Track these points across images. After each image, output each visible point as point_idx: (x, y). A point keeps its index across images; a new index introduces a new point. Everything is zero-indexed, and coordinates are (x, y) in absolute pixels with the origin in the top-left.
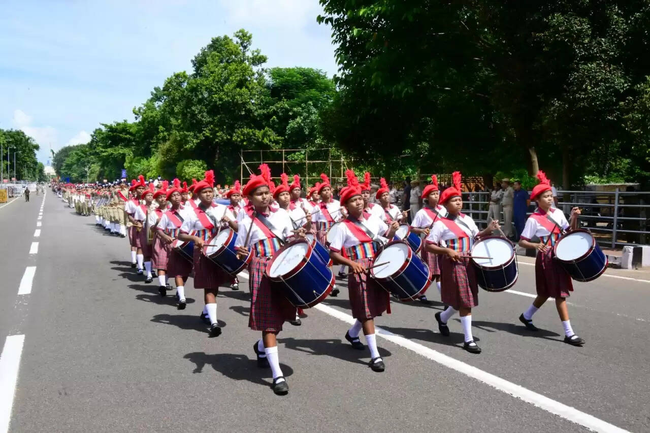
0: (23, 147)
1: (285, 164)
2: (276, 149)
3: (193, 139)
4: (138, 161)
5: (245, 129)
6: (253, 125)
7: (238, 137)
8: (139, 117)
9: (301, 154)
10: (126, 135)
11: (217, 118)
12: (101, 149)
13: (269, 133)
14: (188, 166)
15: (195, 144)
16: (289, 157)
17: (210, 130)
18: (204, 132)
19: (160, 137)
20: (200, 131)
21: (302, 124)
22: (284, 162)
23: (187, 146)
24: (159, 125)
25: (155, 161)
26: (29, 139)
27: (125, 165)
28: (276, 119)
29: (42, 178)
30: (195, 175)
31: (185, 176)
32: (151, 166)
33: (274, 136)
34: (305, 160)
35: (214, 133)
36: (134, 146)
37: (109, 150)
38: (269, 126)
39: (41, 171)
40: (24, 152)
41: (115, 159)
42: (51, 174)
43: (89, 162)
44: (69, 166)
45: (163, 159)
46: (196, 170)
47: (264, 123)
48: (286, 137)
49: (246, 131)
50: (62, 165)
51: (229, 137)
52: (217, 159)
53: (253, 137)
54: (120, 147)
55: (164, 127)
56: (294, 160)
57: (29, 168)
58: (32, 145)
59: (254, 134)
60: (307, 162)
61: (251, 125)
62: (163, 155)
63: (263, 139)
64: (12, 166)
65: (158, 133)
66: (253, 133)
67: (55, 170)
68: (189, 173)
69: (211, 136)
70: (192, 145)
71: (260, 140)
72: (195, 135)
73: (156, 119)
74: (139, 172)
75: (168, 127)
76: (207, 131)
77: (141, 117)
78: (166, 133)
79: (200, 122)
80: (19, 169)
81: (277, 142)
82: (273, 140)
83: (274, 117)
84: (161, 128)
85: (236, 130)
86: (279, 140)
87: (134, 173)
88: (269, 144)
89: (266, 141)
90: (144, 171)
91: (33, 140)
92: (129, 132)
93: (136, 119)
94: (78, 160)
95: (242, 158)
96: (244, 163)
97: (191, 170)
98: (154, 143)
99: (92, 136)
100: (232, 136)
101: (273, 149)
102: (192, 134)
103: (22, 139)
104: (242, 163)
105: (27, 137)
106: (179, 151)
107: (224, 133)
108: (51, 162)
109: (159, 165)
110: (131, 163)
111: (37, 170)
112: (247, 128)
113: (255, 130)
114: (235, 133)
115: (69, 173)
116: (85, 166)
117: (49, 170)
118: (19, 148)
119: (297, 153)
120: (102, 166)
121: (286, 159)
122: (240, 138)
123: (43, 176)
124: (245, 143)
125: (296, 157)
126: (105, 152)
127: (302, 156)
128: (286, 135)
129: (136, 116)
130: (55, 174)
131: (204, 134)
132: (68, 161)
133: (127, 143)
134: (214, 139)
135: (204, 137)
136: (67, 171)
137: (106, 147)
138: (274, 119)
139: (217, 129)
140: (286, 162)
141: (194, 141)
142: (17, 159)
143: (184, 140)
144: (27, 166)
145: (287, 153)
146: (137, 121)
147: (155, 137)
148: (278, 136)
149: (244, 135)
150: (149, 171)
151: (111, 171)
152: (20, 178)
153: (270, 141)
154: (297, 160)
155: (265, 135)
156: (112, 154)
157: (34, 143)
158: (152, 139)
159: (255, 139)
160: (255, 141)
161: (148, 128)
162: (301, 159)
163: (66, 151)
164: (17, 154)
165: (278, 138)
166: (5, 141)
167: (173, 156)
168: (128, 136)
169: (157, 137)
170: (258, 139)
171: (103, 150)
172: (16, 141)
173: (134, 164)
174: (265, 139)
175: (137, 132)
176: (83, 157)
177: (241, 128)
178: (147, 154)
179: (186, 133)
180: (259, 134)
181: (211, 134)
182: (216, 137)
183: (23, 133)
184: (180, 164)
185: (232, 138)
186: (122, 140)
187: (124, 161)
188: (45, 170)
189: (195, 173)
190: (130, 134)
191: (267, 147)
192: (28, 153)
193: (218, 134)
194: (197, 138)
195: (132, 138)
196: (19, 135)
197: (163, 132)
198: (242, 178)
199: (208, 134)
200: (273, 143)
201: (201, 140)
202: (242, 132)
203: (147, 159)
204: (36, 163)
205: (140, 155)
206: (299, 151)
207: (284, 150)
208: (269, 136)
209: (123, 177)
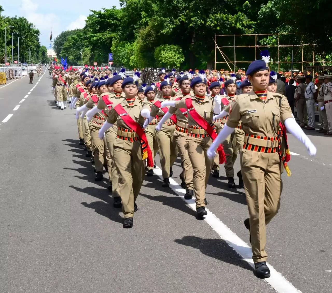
0: (25, 32)
1: (257, 48)
2: (249, 33)
3: (169, 25)
4: (123, 46)
5: (219, 14)
6: (226, 10)
7: (212, 22)
8: (124, 3)
9: (273, 38)
10: (113, 20)
11: (192, 3)
12: (91, 34)
13: (242, 18)
14: (164, 50)
15: (171, 29)
16: (261, 42)
17: (185, 15)
18: (180, 18)
19: (142, 22)
20: (176, 17)
21: (274, 9)
22: (257, 46)
23: (164, 31)
24: (141, 11)
25: (136, 45)
26: (30, 25)
27: (112, 48)
28: (248, 4)
29: (45, 60)
30: (171, 60)
31: (161, 60)
32: (134, 50)
33: (246, 21)
34: (278, 44)
35: (189, 18)
36: (121, 30)
37: (98, 34)
38: (242, 11)
39: (44, 53)
40: (26, 37)
41: (103, 43)
42: (53, 56)
43: (83, 46)
44: (67, 49)
45: (142, 44)
46: (171, 54)
47: (237, 9)
48: (259, 21)
49: (219, 16)
50: (61, 49)
51: (203, 22)
52: (192, 44)
53: (227, 22)
54: (107, 32)
55: (146, 12)
56: (267, 44)
57: (32, 51)
58: (34, 31)
59: (228, 19)
60: (279, 46)
61: (224, 10)
62: (142, 39)
63: (236, 24)
64: (15, 50)
65: (141, 18)
66: (226, 18)
67: (56, 52)
68: (165, 57)
69: (186, 21)
70: (168, 30)
71: (233, 25)
72: (171, 20)
73: (139, 5)
74: (123, 56)
75: (150, 13)
76: (183, 16)
77: (125, 4)
78: (148, 19)
79: (176, 8)
80: (23, 52)
81: (249, 27)
82: (245, 25)
83: (247, 2)
84: (143, 14)
85: (210, 15)
86: (252, 24)
87: (119, 56)
88: (241, 28)
89: (238, 26)
90: (128, 54)
91: (35, 26)
92: (116, 18)
93: (121, 6)
94: (74, 44)
95: (216, 43)
96: (218, 47)
97: (167, 54)
98: (137, 28)
99: (86, 21)
100: (206, 21)
101: (245, 33)
102: (168, 19)
103: (24, 25)
104: (216, 48)
105: (29, 23)
106: (157, 36)
107: (198, 18)
108: (53, 45)
109: (139, 49)
110: (116, 47)
111: (40, 53)
112: (220, 13)
113: (228, 15)
114: (209, 18)
115: (66, 56)
116: (80, 50)
117: (51, 53)
118: (22, 33)
119: (269, 38)
120: (92, 50)
121: (258, 43)
122: (214, 24)
123: (46, 58)
124: (218, 28)
125: (268, 41)
126: (94, 36)
127: (274, 40)
128: (259, 19)
129: (121, 2)
130: (56, 57)
131: (179, 20)
132: (66, 44)
133: (115, 28)
134: (188, 24)
135: (179, 22)
136: (65, 54)
137: (95, 32)
138: (247, 3)
139: (192, 14)
140: (258, 46)
141: (171, 27)
142: (21, 44)
143: (161, 26)
144: (30, 49)
145: (260, 38)
146: (122, 7)
147: (138, 23)
148: (251, 21)
149: (217, 20)
150: (132, 55)
151: (99, 55)
152: (23, 60)
153: (243, 25)
154: (269, 44)
155: (237, 20)
156: (101, 38)
157: (35, 29)
158: (136, 24)
159: (228, 24)
160: (229, 26)
161: (133, 13)
162: (273, 44)
163: (64, 36)
164: (21, 39)
165: (251, 22)
166: (8, 27)
167: (152, 41)
168: (115, 22)
169: (140, 22)
170: (231, 24)
171: (93, 35)
172: (20, 27)
173: (119, 48)
174: (238, 24)
175: (122, 18)
176: (78, 41)
177: (215, 13)
178: (131, 38)
179: (163, 19)
180: (232, 18)
181: (186, 19)
182: (191, 21)
183: (25, 19)
184: (157, 49)
185: (205, 23)
186: (109, 25)
187: (111, 45)
188: (47, 52)
189: (171, 58)
190: (116, 19)
191: (239, 31)
192: (30, 38)
193: (192, 19)
194: (173, 23)
195: (119, 23)
196: (22, 22)
197: (145, 17)
198: (215, 62)
199: (183, 20)
200: (245, 27)
201: (177, 25)
202: (215, 17)
203: (131, 44)
204: (38, 47)
205: (125, 40)
206: (270, 36)
207: (256, 34)
208: (242, 21)
209: (110, 60)
